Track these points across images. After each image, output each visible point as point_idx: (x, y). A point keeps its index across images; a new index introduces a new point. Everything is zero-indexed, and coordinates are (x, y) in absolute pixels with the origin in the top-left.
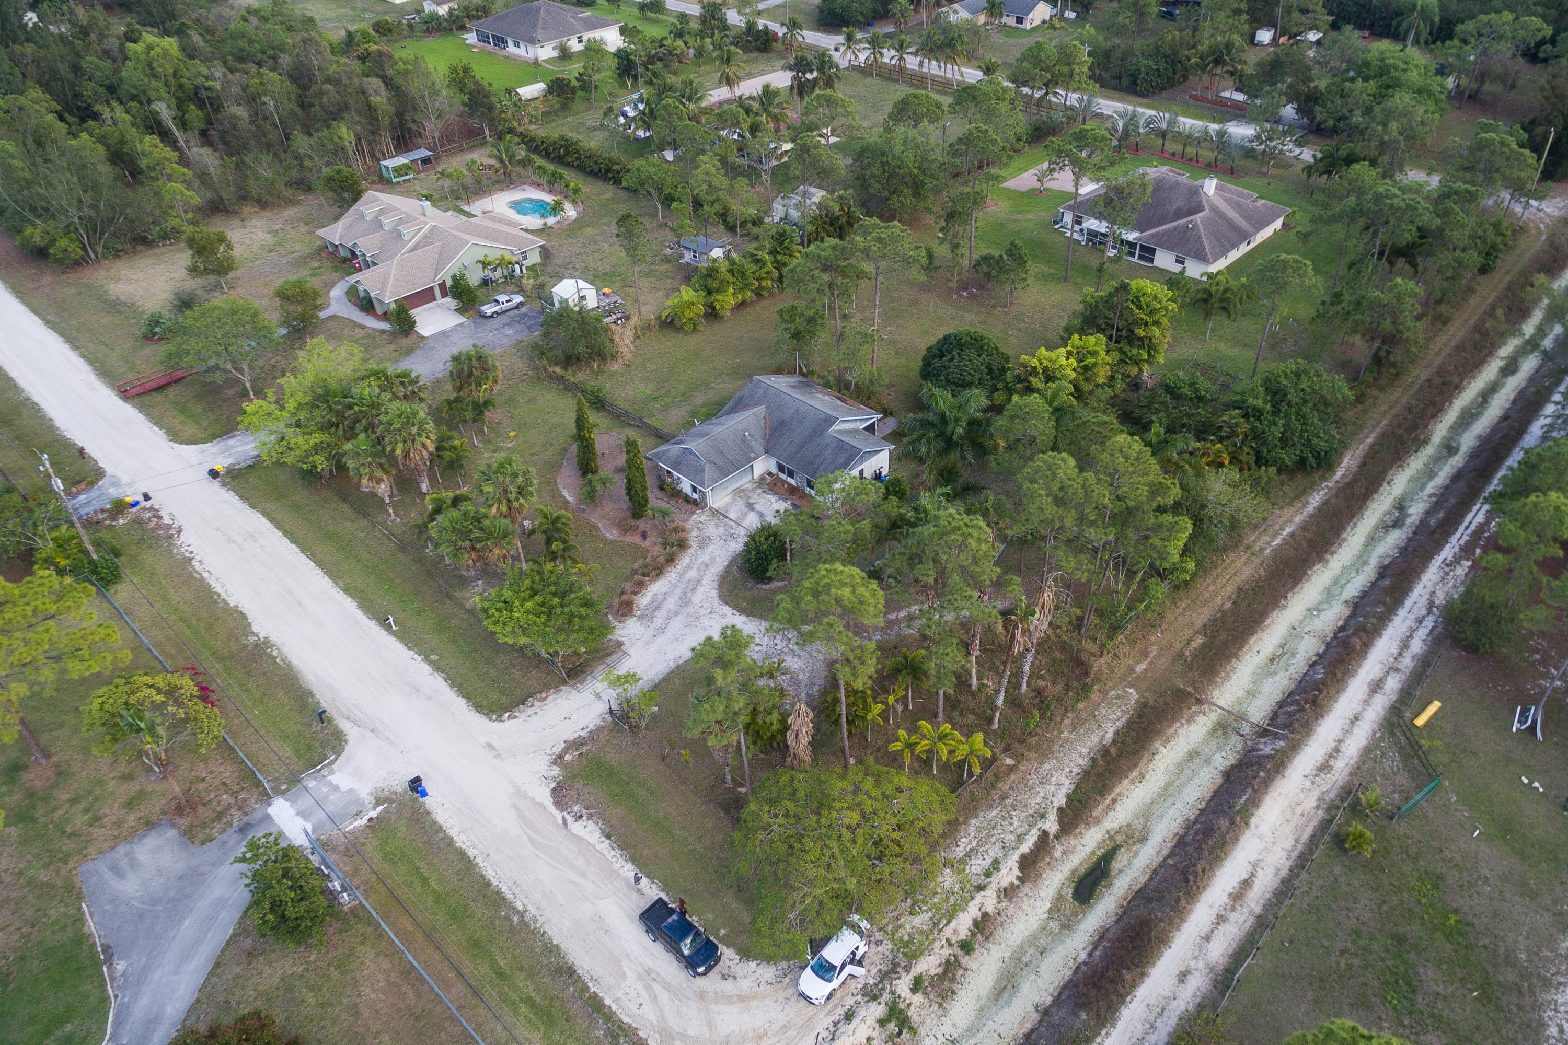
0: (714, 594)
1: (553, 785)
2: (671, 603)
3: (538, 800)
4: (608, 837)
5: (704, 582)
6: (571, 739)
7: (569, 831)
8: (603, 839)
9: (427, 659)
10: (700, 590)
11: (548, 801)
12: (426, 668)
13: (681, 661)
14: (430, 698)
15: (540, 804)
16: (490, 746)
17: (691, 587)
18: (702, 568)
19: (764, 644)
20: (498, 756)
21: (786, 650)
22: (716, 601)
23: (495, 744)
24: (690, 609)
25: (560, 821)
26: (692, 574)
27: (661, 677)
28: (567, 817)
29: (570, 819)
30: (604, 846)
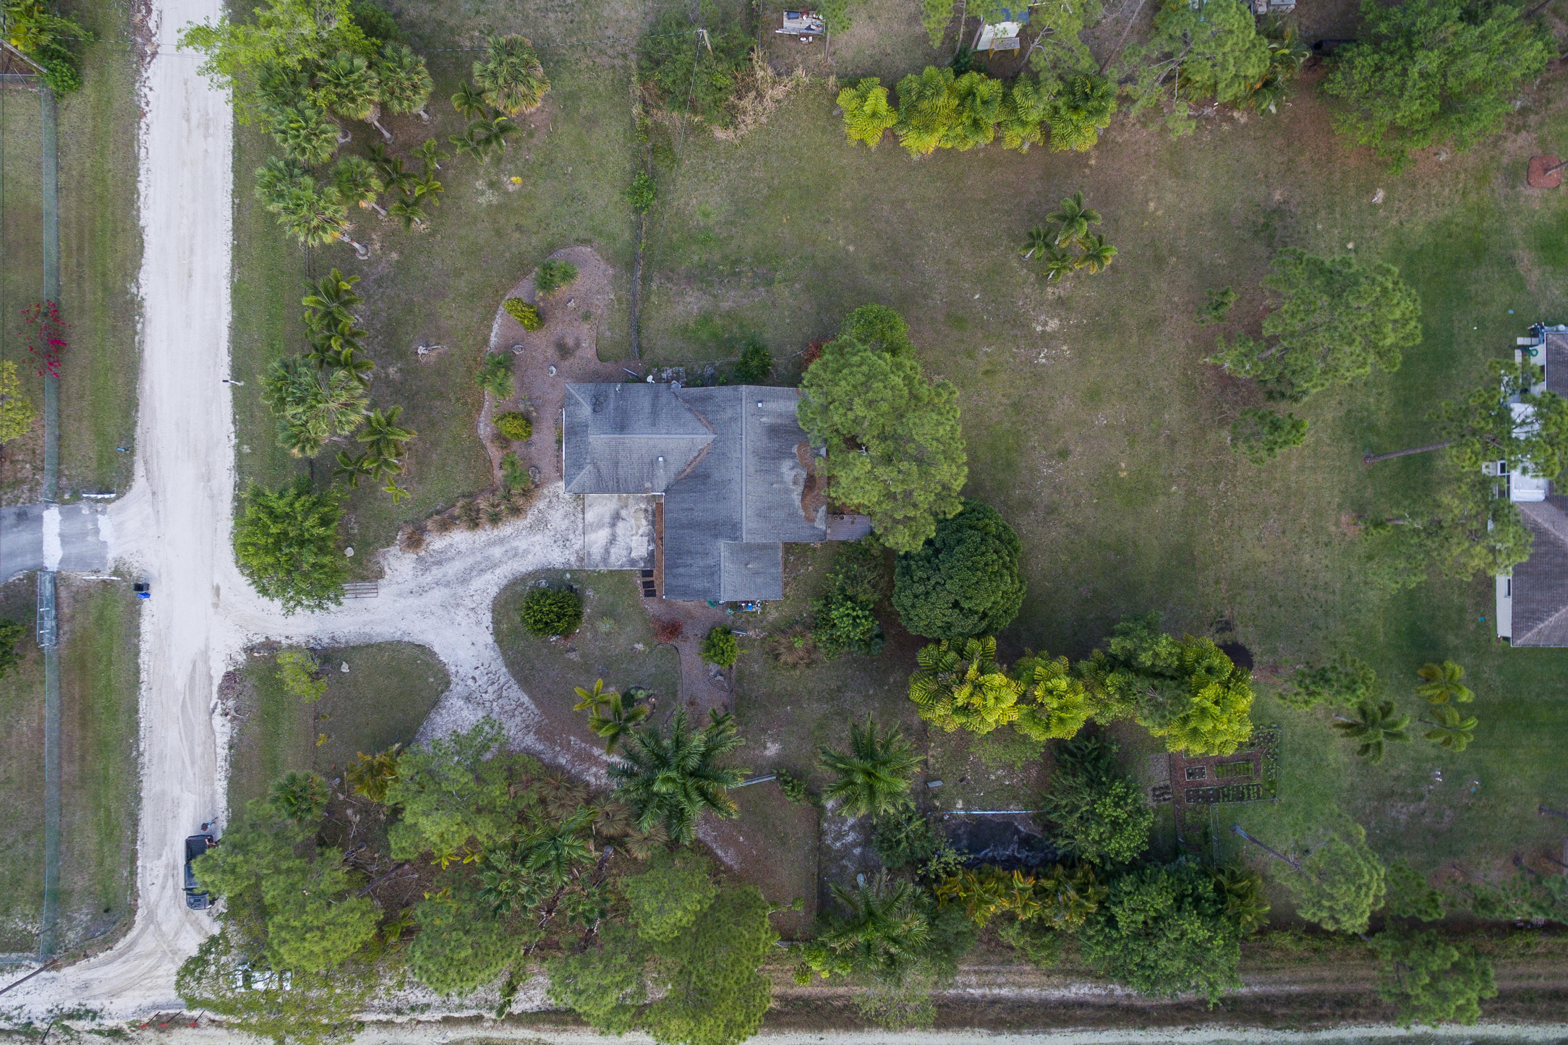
0: (494, 591)
1: (231, 669)
2: (453, 568)
3: (212, 672)
4: (231, 748)
5: (497, 571)
6: (273, 639)
7: (211, 719)
8: (226, 746)
9: (238, 448)
10: (488, 576)
11: (217, 680)
12: (230, 458)
13: (406, 639)
14: (211, 497)
15: (211, 678)
16: (217, 590)
17: (483, 566)
18: (510, 554)
19: (479, 683)
20: (216, 606)
21: (488, 704)
22: (488, 601)
23: (222, 592)
24: (460, 590)
25: (212, 706)
26: (497, 552)
27: (380, 640)
28: (219, 706)
29: (219, 710)
30: (223, 752)
